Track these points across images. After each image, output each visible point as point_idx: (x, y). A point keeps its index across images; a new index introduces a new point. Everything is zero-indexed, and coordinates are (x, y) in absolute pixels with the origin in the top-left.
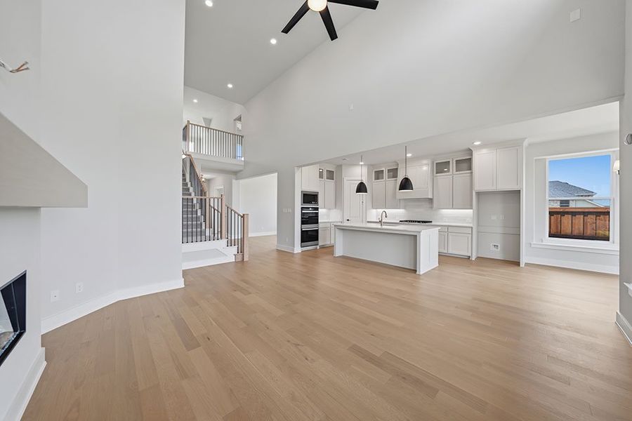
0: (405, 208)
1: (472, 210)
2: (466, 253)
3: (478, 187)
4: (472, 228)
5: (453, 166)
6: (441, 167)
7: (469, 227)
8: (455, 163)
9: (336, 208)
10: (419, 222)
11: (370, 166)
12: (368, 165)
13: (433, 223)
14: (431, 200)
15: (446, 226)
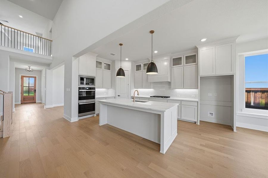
0: (154, 88)
1: (197, 90)
2: (193, 120)
3: (202, 73)
4: (198, 102)
5: (184, 60)
6: (177, 61)
7: (196, 102)
8: (185, 58)
9: (111, 88)
10: (162, 97)
11: (133, 62)
12: (132, 61)
13: (170, 98)
14: (169, 83)
15: (180, 100)
